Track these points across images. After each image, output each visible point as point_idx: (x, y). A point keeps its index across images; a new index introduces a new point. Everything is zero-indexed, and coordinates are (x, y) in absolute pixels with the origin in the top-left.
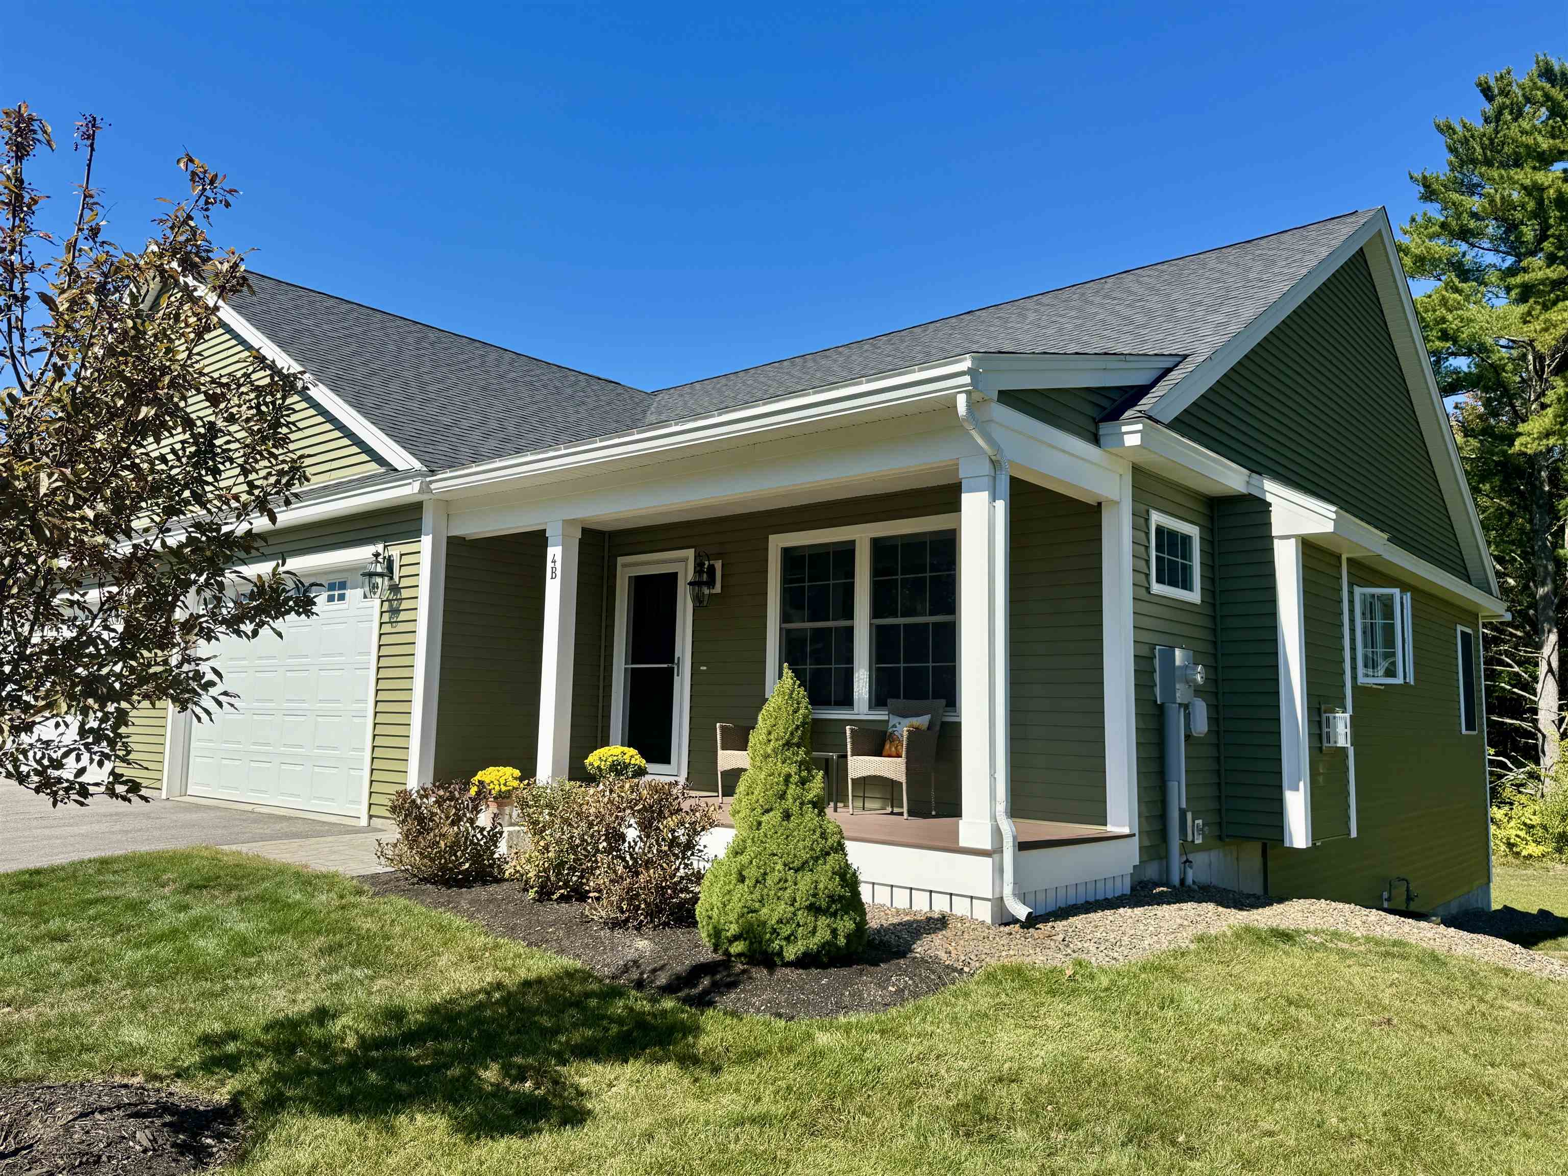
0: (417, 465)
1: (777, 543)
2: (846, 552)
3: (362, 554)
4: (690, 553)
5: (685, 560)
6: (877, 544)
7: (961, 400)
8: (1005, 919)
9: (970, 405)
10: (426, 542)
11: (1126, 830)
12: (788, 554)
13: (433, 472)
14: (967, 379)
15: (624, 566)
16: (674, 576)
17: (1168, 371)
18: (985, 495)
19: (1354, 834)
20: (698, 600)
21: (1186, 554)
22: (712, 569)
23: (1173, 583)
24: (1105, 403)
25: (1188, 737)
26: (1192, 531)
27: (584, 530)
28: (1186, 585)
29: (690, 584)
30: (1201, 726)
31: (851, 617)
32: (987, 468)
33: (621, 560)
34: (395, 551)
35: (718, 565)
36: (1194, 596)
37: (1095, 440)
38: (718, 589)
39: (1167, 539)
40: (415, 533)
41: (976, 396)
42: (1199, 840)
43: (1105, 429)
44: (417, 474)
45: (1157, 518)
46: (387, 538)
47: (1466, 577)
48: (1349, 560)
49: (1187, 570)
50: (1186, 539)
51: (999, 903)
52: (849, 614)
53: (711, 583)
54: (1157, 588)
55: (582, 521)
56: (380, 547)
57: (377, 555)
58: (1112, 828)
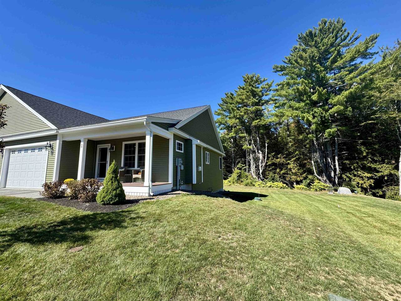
0: (56, 128)
1: (124, 143)
2: (135, 144)
3: (45, 143)
4: (110, 144)
5: (109, 146)
6: (139, 144)
7: (145, 122)
8: (150, 195)
9: (146, 123)
10: (58, 141)
11: (171, 183)
12: (126, 145)
13: (59, 129)
14: (145, 120)
15: (98, 146)
16: (107, 148)
17: (179, 122)
18: (149, 136)
19: (202, 182)
20: (111, 152)
21: (182, 146)
22: (113, 147)
23: (179, 150)
24: (169, 125)
25: (181, 170)
26: (183, 143)
27: (88, 140)
28: (182, 150)
29: (109, 149)
30: (182, 168)
31: (135, 154)
32: (150, 132)
33: (98, 145)
34: (52, 143)
35: (114, 146)
36: (183, 152)
37: (168, 130)
38: (114, 150)
39: (179, 144)
40: (56, 140)
41: (147, 122)
42: (182, 184)
43: (169, 129)
44: (56, 129)
45: (177, 141)
46: (50, 140)
47: (220, 151)
48: (203, 148)
49: (182, 148)
50: (182, 144)
51: (149, 193)
52: (134, 154)
53: (113, 149)
54: (177, 150)
55: (88, 138)
56: (49, 142)
57: (48, 143)
58: (169, 183)
